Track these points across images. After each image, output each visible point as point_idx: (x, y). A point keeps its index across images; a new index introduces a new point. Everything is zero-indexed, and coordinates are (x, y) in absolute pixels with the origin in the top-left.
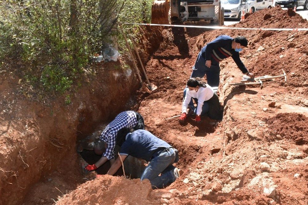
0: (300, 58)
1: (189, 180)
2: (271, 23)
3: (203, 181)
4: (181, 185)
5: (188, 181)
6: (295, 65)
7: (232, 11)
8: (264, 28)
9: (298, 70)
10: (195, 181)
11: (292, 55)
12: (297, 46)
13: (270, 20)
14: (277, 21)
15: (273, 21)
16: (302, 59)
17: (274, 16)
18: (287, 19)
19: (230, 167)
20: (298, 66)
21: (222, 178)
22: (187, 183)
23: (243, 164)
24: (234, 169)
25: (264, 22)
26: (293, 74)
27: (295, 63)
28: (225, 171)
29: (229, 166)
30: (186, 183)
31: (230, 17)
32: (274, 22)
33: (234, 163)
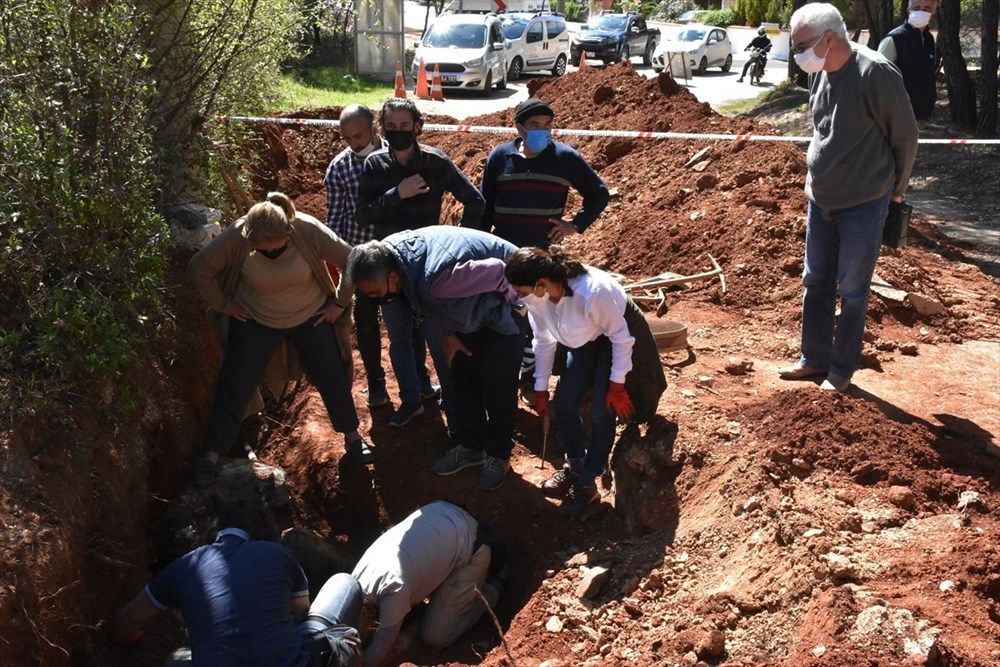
0: (750, 221)
1: (561, 620)
2: (619, 111)
3: (613, 622)
4: (544, 642)
5: (561, 624)
6: (741, 240)
7: (467, 70)
8: (601, 128)
9: (749, 255)
10: (584, 624)
11: (723, 212)
12: (722, 184)
13: (614, 104)
14: (634, 108)
15: (624, 106)
16: (756, 224)
17: (621, 93)
18: (660, 101)
19: (681, 566)
20: (747, 244)
21: (709, 612)
22: (559, 630)
23: (723, 556)
24: (700, 573)
25: (597, 109)
26: (742, 266)
27: (737, 236)
28: (669, 582)
29: (674, 564)
30: (557, 633)
31: (463, 86)
32: (627, 108)
33: (690, 553)
